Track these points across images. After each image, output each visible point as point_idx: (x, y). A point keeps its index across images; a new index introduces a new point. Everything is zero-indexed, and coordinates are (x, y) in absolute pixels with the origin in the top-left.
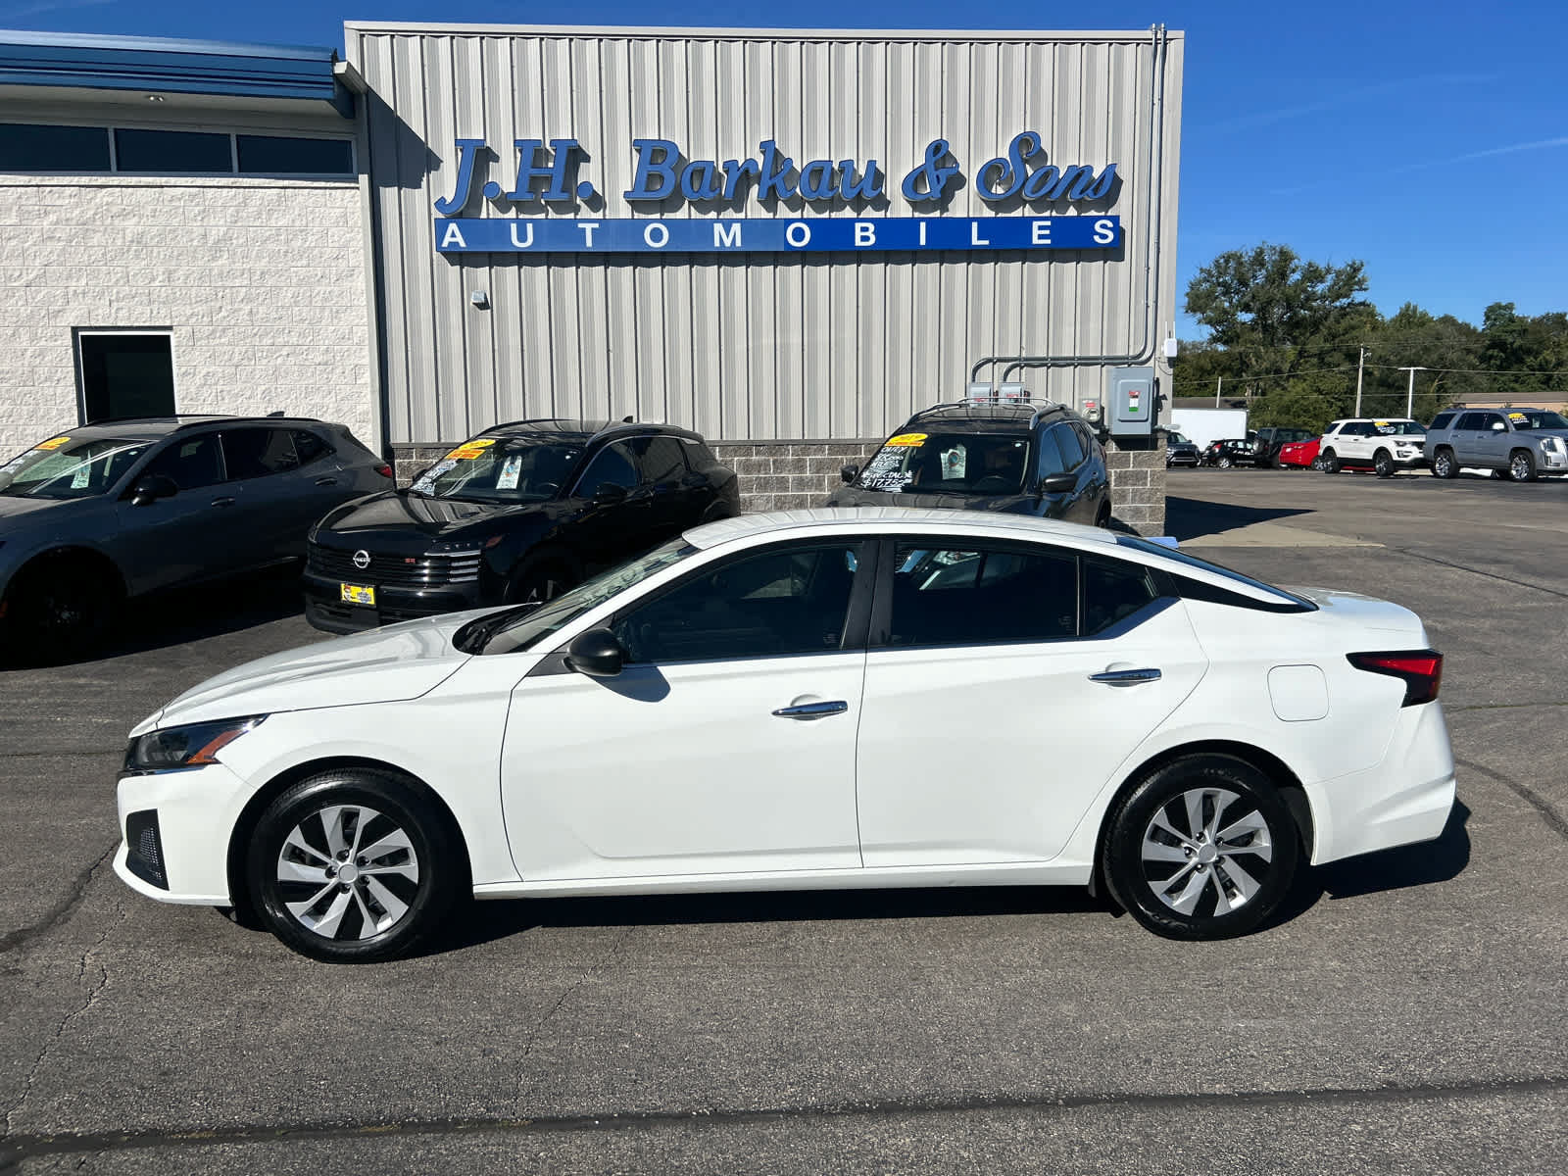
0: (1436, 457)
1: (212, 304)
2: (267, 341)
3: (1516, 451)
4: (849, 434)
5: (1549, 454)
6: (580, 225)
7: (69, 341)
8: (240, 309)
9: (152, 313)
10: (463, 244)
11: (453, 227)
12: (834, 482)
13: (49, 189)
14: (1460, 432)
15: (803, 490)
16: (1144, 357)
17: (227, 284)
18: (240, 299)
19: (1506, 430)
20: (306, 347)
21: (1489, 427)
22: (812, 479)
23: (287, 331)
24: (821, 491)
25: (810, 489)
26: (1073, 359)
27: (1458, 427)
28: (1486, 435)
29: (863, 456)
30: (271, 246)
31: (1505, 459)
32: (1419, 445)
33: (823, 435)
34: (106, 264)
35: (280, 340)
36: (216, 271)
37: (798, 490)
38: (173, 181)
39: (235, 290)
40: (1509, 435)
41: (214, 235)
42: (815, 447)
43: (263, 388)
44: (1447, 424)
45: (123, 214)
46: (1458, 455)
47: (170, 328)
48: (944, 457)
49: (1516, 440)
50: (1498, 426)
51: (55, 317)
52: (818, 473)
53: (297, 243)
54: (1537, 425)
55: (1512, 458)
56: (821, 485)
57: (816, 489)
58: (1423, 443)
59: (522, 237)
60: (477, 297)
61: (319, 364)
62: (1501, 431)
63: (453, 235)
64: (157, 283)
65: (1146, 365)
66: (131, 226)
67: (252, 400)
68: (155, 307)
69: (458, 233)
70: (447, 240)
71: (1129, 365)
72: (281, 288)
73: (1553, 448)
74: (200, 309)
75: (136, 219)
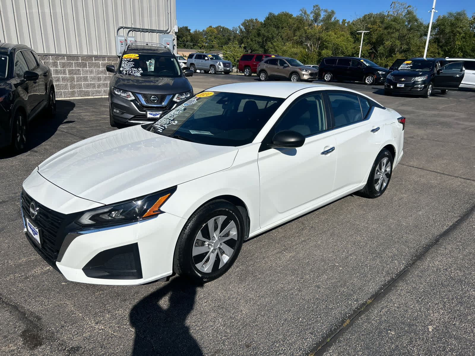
0: (190, 66)
3: (211, 66)
4: (74, 52)
5: (219, 67)
12: (70, 72)
14: (196, 60)
15: (58, 75)
16: (168, 31)
19: (208, 59)
21: (204, 59)
22: (61, 70)
24: (65, 75)
25: (61, 74)
26: (140, 29)
27: (195, 58)
28: (204, 61)
29: (80, 61)
31: (209, 68)
32: (185, 63)
33: (64, 52)
37: (56, 74)
40: (209, 61)
42: (61, 57)
44: (193, 57)
46: (196, 67)
48: (148, 63)
49: (211, 62)
50: (206, 58)
52: (63, 68)
54: (214, 58)
55: (210, 68)
56: (65, 73)
57: (63, 74)
58: (186, 63)
62: (207, 60)
65: (169, 34)
71: (165, 34)
73: (220, 65)
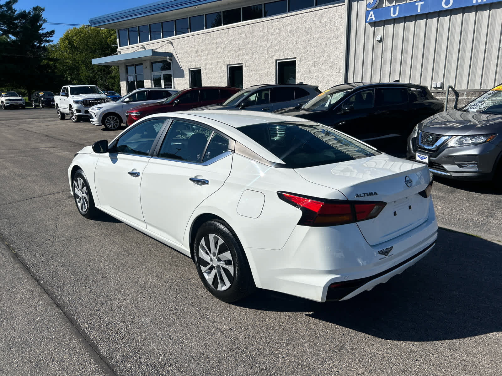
1: (306, 49)
2: (318, 60)
6: (416, 4)
7: (275, 64)
8: (312, 50)
9: (292, 54)
10: (374, 19)
11: (372, 13)
13: (273, 20)
17: (310, 43)
18: (312, 47)
20: (327, 61)
23: (323, 56)
30: (321, 29)
34: (283, 41)
35: (321, 59)
36: (307, 39)
38: (299, 12)
39: (311, 44)
41: (308, 27)
43: (316, 75)
45: (288, 25)
47: (295, 58)
51: (273, 57)
53: (327, 27)
59: (394, 13)
60: (378, 38)
61: (330, 66)
63: (371, 16)
64: (294, 45)
66: (289, 28)
67: (313, 79)
68: (293, 51)
69: (373, 15)
70: (369, 18)
72: (323, 42)
74: (303, 51)
75: (291, 26)
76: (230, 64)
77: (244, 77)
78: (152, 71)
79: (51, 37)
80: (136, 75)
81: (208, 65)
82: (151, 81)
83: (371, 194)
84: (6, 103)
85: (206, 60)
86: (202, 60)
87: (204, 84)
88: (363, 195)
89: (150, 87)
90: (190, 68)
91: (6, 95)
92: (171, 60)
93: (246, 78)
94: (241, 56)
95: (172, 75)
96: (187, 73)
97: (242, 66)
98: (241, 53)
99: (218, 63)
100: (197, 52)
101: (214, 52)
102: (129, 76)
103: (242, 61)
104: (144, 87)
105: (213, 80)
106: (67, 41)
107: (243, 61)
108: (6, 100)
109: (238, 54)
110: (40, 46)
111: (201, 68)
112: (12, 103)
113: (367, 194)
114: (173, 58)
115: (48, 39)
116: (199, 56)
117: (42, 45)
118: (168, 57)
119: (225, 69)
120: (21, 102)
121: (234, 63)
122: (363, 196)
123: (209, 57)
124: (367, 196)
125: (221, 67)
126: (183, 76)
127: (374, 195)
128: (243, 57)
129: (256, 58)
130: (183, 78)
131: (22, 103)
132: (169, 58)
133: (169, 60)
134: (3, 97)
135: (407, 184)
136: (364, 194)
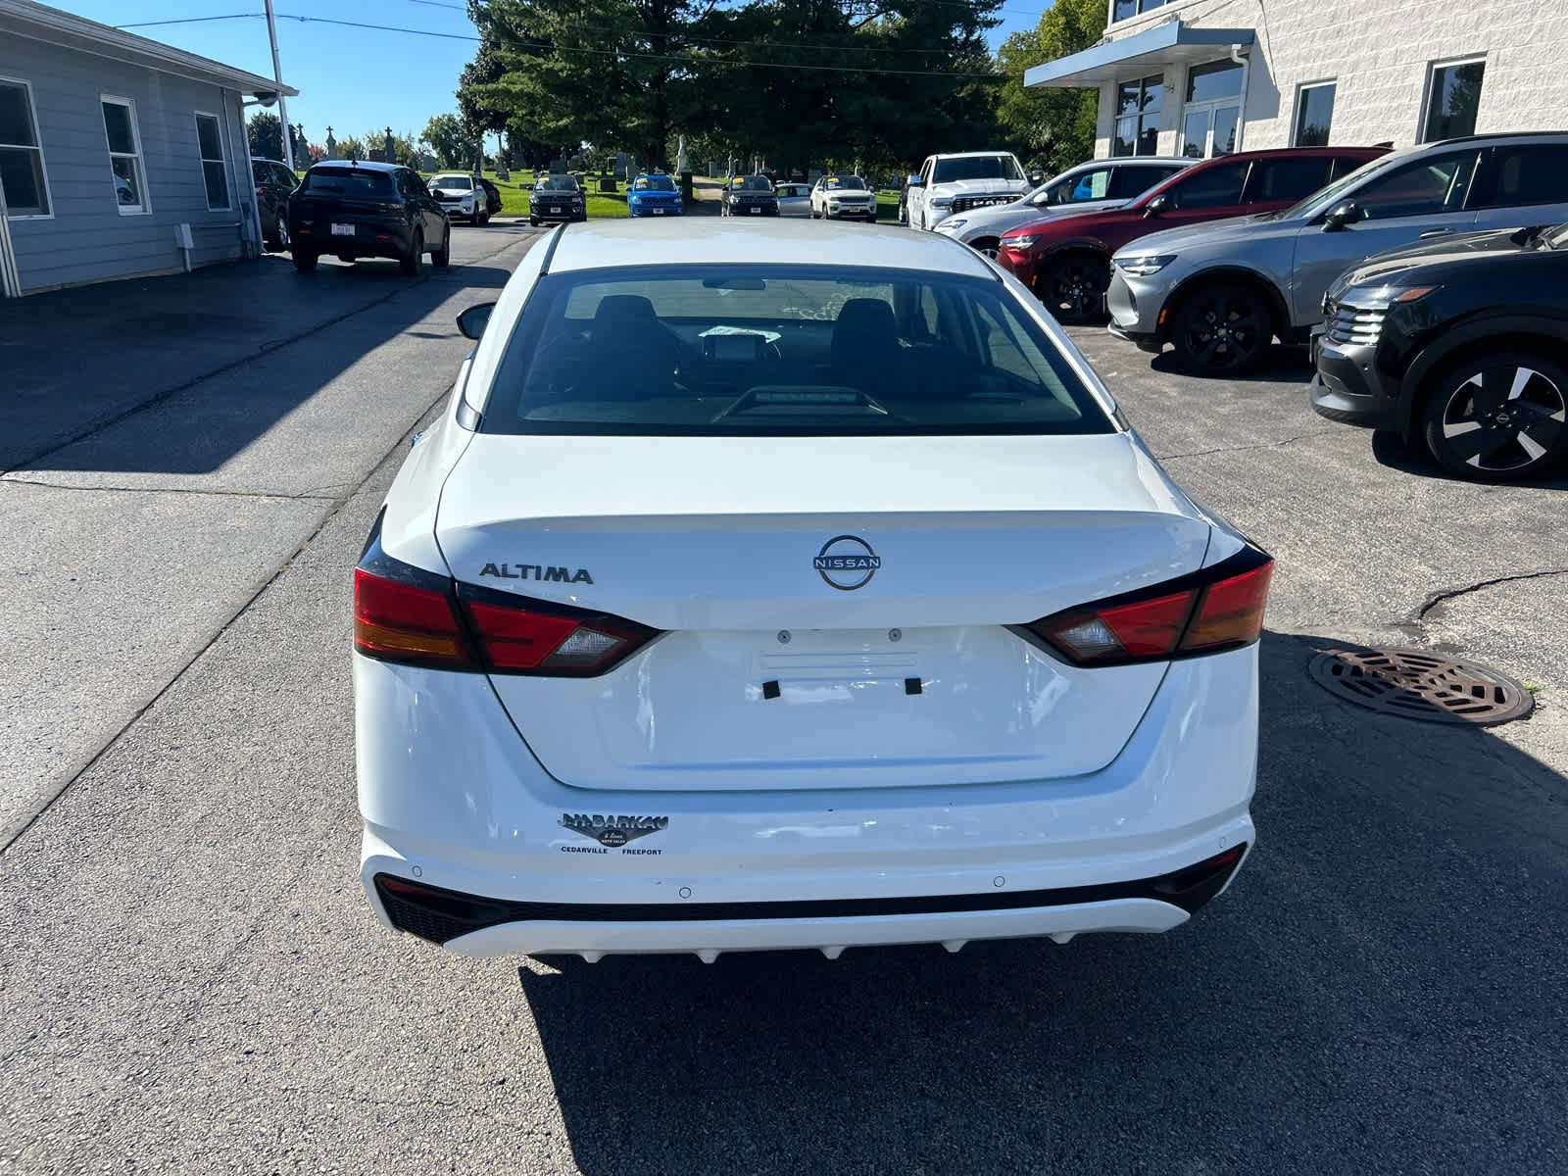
76: (1441, 57)
77: (1483, 107)
78: (1189, 98)
79: (999, 8)
80: (1141, 117)
81: (1363, 66)
82: (1178, 135)
83: (558, 574)
84: (831, 208)
85: (1357, 46)
86: (1346, 50)
87: (1336, 138)
88: (519, 571)
89: (1172, 155)
90: (1300, 81)
91: (836, 184)
92: (1246, 56)
93: (1489, 114)
94: (1486, 22)
95: (1241, 112)
96: (1288, 102)
97: (1485, 62)
98: (1487, 12)
99: (1396, 57)
100: (1334, 17)
101: (1392, 15)
102: (1122, 121)
103: (1486, 41)
104: (1155, 154)
105: (1370, 125)
106: (1062, 20)
107: (1489, 44)
108: (833, 199)
109: (1474, 15)
110: (967, 39)
111: (1335, 79)
112: (847, 208)
113: (539, 568)
114: (1254, 47)
115: (990, 16)
116: (1338, 32)
117: (974, 37)
118: (1236, 47)
119: (1418, 80)
120: (867, 206)
121: (1454, 54)
122: (516, 576)
123: (1373, 34)
124: (538, 578)
125: (1406, 72)
126: (1274, 114)
127: (574, 581)
128: (1492, 28)
129: (1541, 29)
130: (1273, 120)
131: (868, 208)
132: (1238, 51)
133: (1239, 56)
134: (828, 189)
135: (826, 572)
136: (525, 568)
